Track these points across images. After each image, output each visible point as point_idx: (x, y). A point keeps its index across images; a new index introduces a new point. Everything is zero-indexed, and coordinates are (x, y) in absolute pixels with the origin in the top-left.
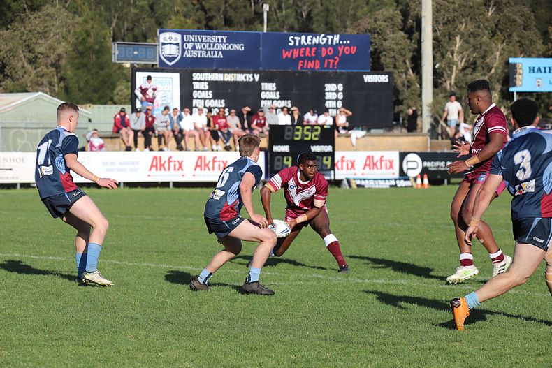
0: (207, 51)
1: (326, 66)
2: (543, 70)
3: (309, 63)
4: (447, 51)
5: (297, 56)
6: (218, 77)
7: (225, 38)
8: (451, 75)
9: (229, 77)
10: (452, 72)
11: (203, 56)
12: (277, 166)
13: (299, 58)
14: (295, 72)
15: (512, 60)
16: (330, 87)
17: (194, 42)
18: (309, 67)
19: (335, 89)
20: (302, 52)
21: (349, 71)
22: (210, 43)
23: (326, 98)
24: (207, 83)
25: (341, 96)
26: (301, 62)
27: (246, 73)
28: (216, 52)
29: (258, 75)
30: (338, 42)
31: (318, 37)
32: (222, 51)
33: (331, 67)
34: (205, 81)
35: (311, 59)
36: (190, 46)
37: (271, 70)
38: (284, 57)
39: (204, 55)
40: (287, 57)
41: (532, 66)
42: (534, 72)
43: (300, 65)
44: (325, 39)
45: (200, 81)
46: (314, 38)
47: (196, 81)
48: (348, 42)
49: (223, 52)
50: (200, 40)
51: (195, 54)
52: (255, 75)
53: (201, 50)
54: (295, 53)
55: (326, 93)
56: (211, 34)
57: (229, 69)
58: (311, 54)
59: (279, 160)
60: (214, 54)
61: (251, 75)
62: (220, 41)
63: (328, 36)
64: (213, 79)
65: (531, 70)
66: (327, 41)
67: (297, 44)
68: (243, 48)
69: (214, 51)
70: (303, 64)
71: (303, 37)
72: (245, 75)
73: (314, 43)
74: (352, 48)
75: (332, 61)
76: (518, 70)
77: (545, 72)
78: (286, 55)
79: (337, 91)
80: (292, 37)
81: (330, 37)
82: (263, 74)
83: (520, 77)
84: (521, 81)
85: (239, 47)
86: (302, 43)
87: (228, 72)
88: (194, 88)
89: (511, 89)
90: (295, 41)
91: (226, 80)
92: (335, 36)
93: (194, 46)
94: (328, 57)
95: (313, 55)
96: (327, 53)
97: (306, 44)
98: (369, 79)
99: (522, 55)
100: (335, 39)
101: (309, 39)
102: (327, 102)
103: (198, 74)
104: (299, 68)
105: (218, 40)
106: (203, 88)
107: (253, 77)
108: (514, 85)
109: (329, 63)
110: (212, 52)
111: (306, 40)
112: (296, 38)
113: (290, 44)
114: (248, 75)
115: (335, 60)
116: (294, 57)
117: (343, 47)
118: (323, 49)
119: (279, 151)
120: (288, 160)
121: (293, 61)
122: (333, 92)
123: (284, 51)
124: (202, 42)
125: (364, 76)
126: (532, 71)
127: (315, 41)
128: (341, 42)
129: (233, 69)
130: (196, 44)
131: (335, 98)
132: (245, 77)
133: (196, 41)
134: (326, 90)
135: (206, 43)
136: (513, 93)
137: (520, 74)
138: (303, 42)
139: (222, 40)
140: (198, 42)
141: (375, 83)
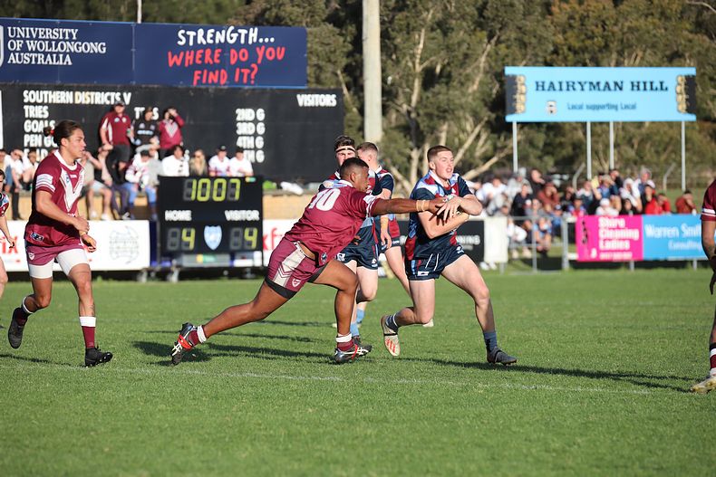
0: (46, 54)
1: (237, 79)
2: (557, 86)
3: (211, 74)
4: (405, 55)
5: (191, 62)
6: (63, 97)
7: (74, 32)
8: (411, 95)
9: (83, 98)
10: (412, 90)
11: (39, 63)
12: (173, 245)
13: (195, 67)
14: (188, 89)
15: (509, 71)
16: (244, 114)
17: (25, 39)
18: (210, 81)
19: (252, 118)
20: (199, 56)
21: (275, 87)
22: (50, 40)
23: (239, 132)
24: (46, 107)
25: (261, 129)
26: (197, 72)
27: (110, 91)
28: (61, 56)
29: (130, 94)
30: (255, 40)
31: (223, 32)
32: (70, 53)
33: (245, 81)
34: (43, 104)
35: (212, 68)
36: (18, 45)
37: (151, 86)
38: (171, 64)
39: (41, 60)
40: (175, 63)
41: (540, 79)
42: (543, 89)
43: (196, 78)
44: (235, 36)
45: (35, 104)
46: (218, 33)
47: (29, 104)
48: (272, 40)
49: (73, 55)
50: (34, 36)
51: (26, 58)
52: (125, 94)
53: (37, 51)
54: (187, 58)
55: (239, 124)
56: (53, 26)
57: (83, 85)
58: (213, 60)
59: (174, 235)
60: (58, 59)
61: (119, 94)
62: (67, 38)
63: (240, 31)
64: (56, 101)
65: (540, 86)
66: (239, 38)
67: (191, 43)
68: (104, 49)
69: (58, 53)
70: (201, 75)
71: (201, 32)
72: (108, 94)
73: (217, 41)
74: (279, 49)
75: (246, 71)
76: (519, 86)
77: (561, 89)
78: (173, 60)
79: (255, 121)
80: (183, 31)
81: (243, 32)
82: (137, 93)
83: (522, 97)
84: (524, 104)
85: (96, 48)
86: (199, 42)
87: (81, 90)
88: (27, 116)
89: (509, 118)
90: (187, 37)
91: (77, 102)
92: (251, 30)
93: (25, 45)
94: (240, 64)
95: (217, 61)
96: (238, 59)
97: (204, 43)
98: (305, 100)
99: (524, 62)
100: (251, 35)
101: (209, 35)
102: (240, 139)
103: (32, 92)
104: (195, 83)
105: (64, 34)
106: (41, 116)
107: (122, 97)
108: (514, 111)
109: (241, 75)
110: (54, 56)
111: (205, 37)
112: (188, 33)
113: (179, 43)
114: (113, 94)
115: (252, 69)
116: (186, 65)
117: (263, 48)
118: (233, 51)
119: (175, 219)
120: (188, 235)
121: (186, 71)
122: (249, 123)
123: (170, 54)
124: (37, 39)
125: (298, 96)
126: (540, 88)
127: (220, 37)
128: (261, 40)
129: (88, 85)
130: (28, 42)
131: (252, 132)
132: (109, 98)
133: (28, 36)
134: (238, 118)
135: (44, 40)
136: (511, 124)
137: (522, 94)
138: (200, 39)
139: (70, 35)
140: (31, 38)
141: (315, 107)
